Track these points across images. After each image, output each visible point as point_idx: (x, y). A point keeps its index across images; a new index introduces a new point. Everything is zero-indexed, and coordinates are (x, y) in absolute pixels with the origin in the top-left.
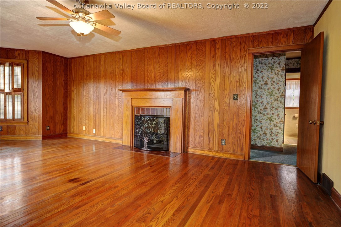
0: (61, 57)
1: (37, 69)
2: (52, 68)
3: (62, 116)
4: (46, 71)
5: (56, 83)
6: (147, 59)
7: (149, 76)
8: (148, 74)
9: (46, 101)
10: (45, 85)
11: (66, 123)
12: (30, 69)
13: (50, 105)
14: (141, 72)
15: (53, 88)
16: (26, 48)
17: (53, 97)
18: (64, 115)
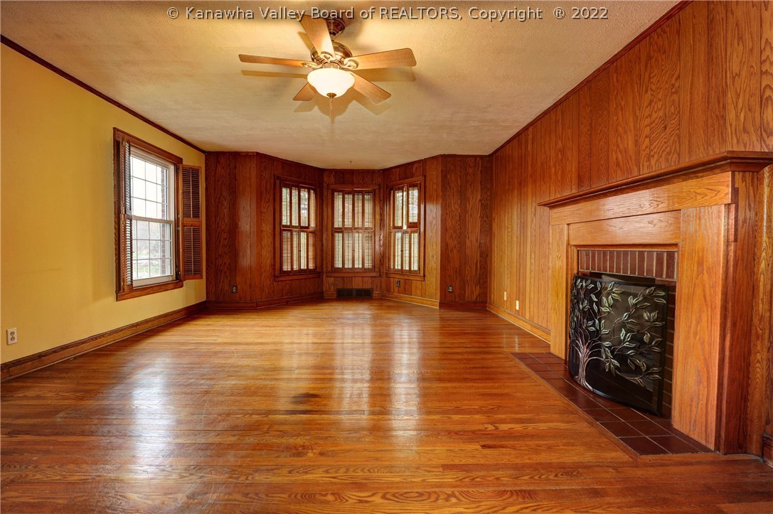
0: (475, 157)
1: (435, 186)
2: (459, 182)
3: (476, 267)
4: (448, 187)
5: (466, 207)
6: (615, 93)
7: (621, 146)
8: (619, 138)
9: (447, 239)
10: (447, 213)
11: (485, 282)
12: (427, 189)
13: (455, 247)
14: (600, 141)
15: (460, 217)
16: (422, 157)
17: (460, 233)
18: (481, 266)
